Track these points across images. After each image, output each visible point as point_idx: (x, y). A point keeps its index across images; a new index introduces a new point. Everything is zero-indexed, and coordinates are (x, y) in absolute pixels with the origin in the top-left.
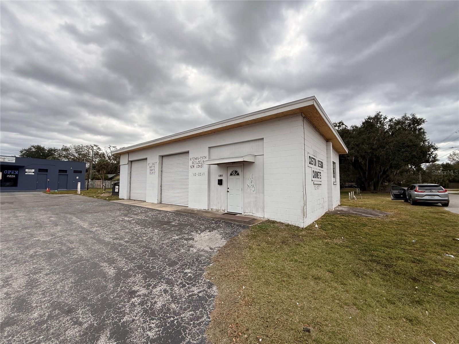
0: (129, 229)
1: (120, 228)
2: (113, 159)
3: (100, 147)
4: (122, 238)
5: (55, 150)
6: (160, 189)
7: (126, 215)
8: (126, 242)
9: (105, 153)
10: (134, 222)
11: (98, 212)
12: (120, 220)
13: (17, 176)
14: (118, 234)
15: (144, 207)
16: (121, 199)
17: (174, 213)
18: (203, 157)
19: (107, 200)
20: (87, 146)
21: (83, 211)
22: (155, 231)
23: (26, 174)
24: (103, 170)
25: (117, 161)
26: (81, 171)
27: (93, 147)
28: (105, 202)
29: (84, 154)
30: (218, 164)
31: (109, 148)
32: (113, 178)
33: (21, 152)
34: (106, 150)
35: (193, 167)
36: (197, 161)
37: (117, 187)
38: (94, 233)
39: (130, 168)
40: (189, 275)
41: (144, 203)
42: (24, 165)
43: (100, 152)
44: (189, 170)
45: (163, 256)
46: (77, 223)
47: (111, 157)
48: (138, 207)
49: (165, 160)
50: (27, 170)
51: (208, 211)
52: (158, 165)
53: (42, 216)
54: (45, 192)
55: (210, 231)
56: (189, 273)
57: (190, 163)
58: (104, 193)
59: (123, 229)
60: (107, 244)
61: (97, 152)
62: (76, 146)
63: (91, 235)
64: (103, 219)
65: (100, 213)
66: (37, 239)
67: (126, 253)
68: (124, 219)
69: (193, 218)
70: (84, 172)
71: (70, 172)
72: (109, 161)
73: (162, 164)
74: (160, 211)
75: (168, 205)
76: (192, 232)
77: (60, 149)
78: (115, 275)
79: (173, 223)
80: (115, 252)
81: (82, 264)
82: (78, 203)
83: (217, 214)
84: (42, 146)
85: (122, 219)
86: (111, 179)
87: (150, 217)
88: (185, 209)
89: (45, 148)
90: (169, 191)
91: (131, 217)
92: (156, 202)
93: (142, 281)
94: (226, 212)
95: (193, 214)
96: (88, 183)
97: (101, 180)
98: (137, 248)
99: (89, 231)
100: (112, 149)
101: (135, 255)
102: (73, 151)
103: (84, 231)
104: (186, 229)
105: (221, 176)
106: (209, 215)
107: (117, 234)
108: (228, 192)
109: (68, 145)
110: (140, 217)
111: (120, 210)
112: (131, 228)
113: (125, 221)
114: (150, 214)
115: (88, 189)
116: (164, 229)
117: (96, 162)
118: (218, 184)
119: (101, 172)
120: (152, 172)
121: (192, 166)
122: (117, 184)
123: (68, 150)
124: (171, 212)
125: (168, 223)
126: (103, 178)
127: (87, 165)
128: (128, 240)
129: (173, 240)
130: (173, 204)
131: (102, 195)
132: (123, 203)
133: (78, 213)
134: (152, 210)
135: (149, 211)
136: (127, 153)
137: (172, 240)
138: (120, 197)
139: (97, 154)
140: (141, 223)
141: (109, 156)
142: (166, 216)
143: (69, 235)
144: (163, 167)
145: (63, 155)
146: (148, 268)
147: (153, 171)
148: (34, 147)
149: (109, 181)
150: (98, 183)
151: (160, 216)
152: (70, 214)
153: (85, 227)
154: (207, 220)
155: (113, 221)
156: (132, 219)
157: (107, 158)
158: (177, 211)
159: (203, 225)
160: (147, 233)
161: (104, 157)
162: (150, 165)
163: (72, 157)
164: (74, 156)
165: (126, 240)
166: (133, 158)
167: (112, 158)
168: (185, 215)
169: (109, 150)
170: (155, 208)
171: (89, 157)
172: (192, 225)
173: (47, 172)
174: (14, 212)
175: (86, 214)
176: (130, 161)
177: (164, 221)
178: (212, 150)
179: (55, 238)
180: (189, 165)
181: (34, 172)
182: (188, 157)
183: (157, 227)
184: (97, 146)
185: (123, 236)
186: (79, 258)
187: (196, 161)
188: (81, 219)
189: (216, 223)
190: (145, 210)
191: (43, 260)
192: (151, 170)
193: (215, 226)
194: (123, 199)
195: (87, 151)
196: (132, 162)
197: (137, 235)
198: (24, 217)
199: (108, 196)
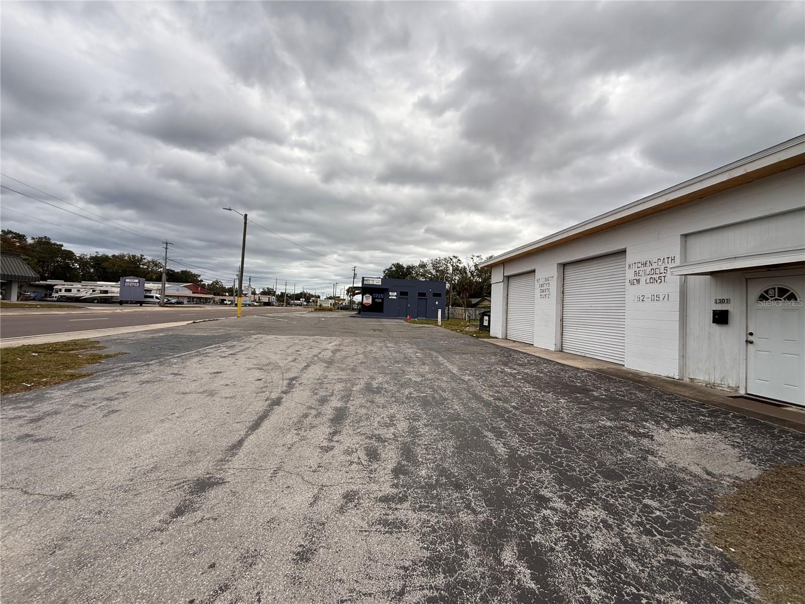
0: (515, 388)
1: (500, 383)
2: (477, 275)
3: (460, 259)
4: (506, 401)
5: (412, 268)
6: (559, 326)
7: (506, 364)
8: (513, 407)
9: (467, 267)
10: (520, 377)
11: (467, 354)
12: (498, 370)
13: (383, 299)
14: (500, 393)
15: (532, 355)
16: (493, 338)
17: (594, 374)
18: (666, 260)
19: (474, 336)
20: (445, 259)
21: (449, 350)
22: (561, 400)
23: (390, 297)
24: (465, 292)
25: (482, 279)
26: (441, 294)
27: (451, 259)
28: (472, 340)
29: (442, 270)
30: (712, 273)
31: (472, 258)
32: (478, 304)
33: (384, 272)
34: (468, 263)
35: (636, 283)
36: (648, 269)
37: (486, 318)
38: (466, 383)
39: (506, 288)
40: (658, 513)
41: (531, 348)
42: (387, 287)
43: (461, 266)
44: (627, 288)
45: (587, 452)
46: (445, 364)
47: (474, 272)
48: (522, 352)
49: (571, 272)
50: (390, 293)
51: (681, 381)
52: (556, 282)
53: (409, 350)
54: (406, 320)
55: (696, 431)
56: (656, 509)
57: (630, 275)
58: (469, 326)
59: (505, 386)
60: (487, 404)
61: (457, 266)
62: (433, 260)
63: (464, 386)
64: (475, 365)
65: (469, 355)
66: (409, 377)
67: (517, 426)
68: (503, 369)
69: (641, 391)
70: (443, 294)
71: (429, 296)
72: (472, 278)
73: (563, 280)
74: (563, 365)
75: (576, 357)
76: (646, 422)
77: (418, 265)
78: (507, 456)
79: (595, 394)
80: (501, 420)
81: (461, 424)
82: (441, 338)
83: (710, 394)
84: (401, 263)
85: (501, 369)
86: (475, 306)
87: (545, 374)
88: (618, 370)
89: (404, 266)
90: (578, 330)
91: (515, 369)
92: (552, 348)
93: (553, 484)
94: (742, 392)
95: (639, 382)
96: (448, 311)
97: (462, 307)
98: (533, 424)
99: (460, 379)
100: (476, 260)
101: (533, 434)
102: (430, 267)
103: (454, 377)
104: (628, 412)
105: (722, 301)
106: (687, 393)
107: (498, 392)
108: (751, 343)
109: (425, 260)
110: (528, 370)
111: (495, 354)
112: (518, 386)
113: (507, 374)
114: (546, 368)
115: (448, 320)
116: (578, 401)
117: (456, 281)
118: (713, 323)
119: (463, 295)
120: (544, 293)
121: (635, 281)
122: (487, 313)
123: (425, 266)
124: (585, 371)
125: (585, 391)
126: (465, 304)
127: (448, 285)
128: (516, 405)
129: (601, 427)
130: (587, 355)
131: (467, 329)
132: (497, 344)
133: (443, 351)
134: (549, 362)
135: (542, 362)
136: (501, 263)
137: (599, 427)
138: (492, 333)
139: (456, 269)
140: (532, 381)
141: (472, 271)
142: (577, 378)
143: (438, 379)
144: (564, 285)
145: (420, 274)
146: (560, 464)
147: (547, 293)
148: (394, 265)
149: (473, 309)
150: (459, 310)
151: (566, 376)
152: (435, 351)
153: (454, 372)
154: (684, 402)
155: (489, 371)
156: (515, 371)
157: (469, 274)
158: (598, 370)
159: (673, 411)
160: (547, 402)
161: (466, 273)
162: (541, 282)
163: (429, 276)
164: (431, 274)
165: (513, 404)
166: (511, 270)
167: (475, 274)
168: (620, 381)
169: (472, 261)
170: (551, 358)
171: (448, 273)
172: (641, 406)
173: (407, 295)
174: (384, 341)
175: (453, 354)
176: (506, 276)
177: (575, 386)
178: (691, 241)
179: (425, 380)
180: (626, 278)
181: (396, 296)
182: (624, 263)
183: (564, 394)
184: (456, 257)
185: (508, 398)
186: (455, 415)
187: (645, 268)
188: (448, 359)
189: (711, 414)
190: (535, 361)
191: (419, 406)
192: (543, 291)
193: (711, 421)
194: (497, 338)
195: (445, 266)
196: (509, 277)
197: (529, 401)
198: (393, 348)
199: (475, 332)
